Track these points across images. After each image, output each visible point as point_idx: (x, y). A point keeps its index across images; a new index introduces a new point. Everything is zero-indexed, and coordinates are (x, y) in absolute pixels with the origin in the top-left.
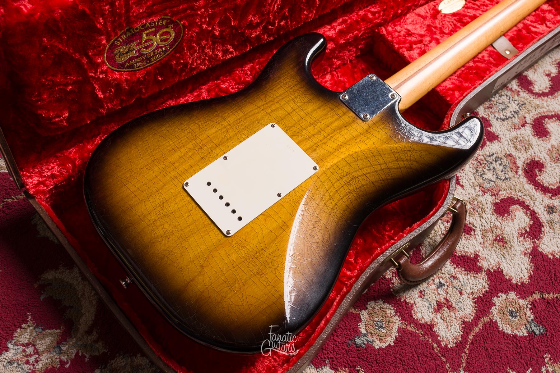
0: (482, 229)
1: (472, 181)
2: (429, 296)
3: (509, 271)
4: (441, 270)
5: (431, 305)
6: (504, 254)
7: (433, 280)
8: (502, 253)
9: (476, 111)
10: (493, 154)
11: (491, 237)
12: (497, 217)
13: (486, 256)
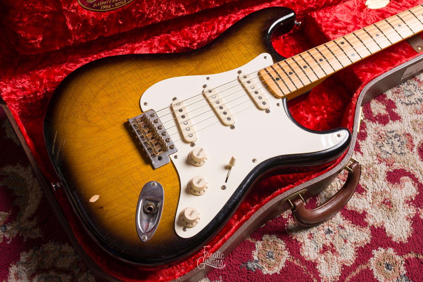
0: (373, 191)
1: (371, 151)
2: (317, 239)
3: (391, 230)
4: (331, 219)
5: (317, 247)
6: (389, 215)
7: (323, 227)
8: (387, 214)
9: (384, 93)
10: (394, 131)
11: (380, 199)
12: (388, 183)
13: (373, 215)
